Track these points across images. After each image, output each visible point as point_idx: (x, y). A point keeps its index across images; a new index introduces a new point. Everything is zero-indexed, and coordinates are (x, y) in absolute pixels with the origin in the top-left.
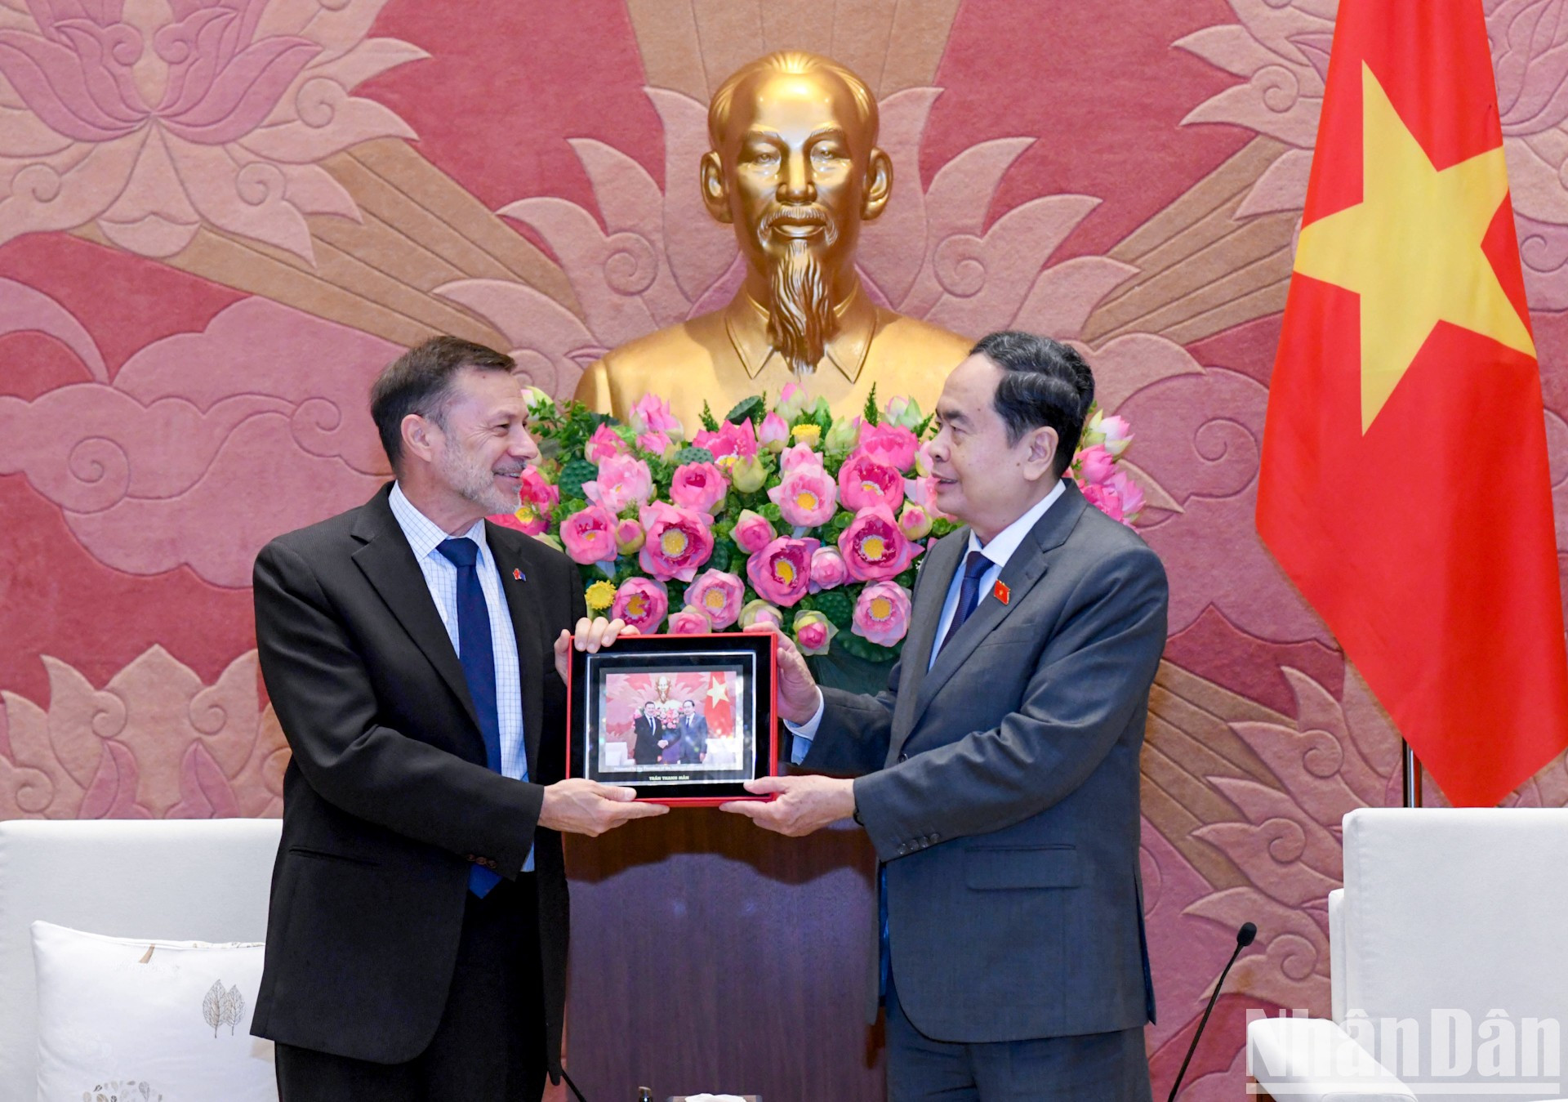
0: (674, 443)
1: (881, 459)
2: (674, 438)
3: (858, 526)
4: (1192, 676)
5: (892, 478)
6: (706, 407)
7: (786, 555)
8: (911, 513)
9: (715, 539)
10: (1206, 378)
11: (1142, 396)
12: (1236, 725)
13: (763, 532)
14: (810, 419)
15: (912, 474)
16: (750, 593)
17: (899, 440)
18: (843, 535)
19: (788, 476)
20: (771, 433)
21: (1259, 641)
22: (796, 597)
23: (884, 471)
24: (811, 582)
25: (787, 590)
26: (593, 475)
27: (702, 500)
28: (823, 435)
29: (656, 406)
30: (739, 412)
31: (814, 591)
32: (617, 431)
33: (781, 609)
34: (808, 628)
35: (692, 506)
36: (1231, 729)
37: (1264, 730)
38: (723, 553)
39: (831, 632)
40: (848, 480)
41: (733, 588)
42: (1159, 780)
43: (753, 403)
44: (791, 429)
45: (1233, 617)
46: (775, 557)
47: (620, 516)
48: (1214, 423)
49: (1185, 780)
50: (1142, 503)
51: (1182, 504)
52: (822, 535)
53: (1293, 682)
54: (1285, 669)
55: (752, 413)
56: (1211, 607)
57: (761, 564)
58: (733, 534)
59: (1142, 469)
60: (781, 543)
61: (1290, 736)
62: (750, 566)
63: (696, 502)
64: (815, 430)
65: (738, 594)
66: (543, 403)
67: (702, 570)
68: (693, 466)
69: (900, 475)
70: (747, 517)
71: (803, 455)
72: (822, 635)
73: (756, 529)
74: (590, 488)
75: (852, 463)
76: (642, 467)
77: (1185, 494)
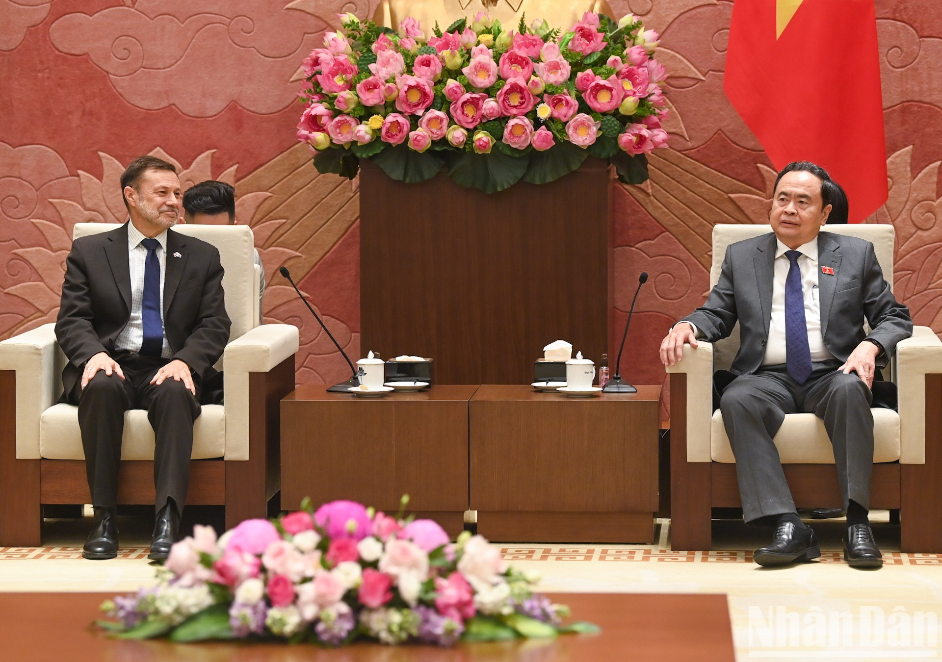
0: (417, 43)
1: (522, 53)
2: (418, 41)
3: (507, 87)
4: (708, 169)
5: (527, 63)
6: (437, 24)
7: (470, 102)
8: (533, 81)
9: (435, 94)
10: (719, 7)
11: (683, 17)
12: (732, 196)
13: (458, 90)
14: (489, 31)
15: (538, 60)
16: (451, 121)
17: (534, 43)
18: (499, 92)
19: (473, 62)
20: (467, 38)
21: (745, 150)
22: (475, 124)
23: (523, 59)
24: (483, 116)
25: (470, 120)
26: (374, 60)
27: (429, 74)
28: (494, 39)
29: (412, 23)
30: (453, 27)
31: (484, 121)
32: (390, 37)
33: (467, 130)
34: (480, 139)
35: (422, 77)
36: (729, 197)
37: (747, 198)
38: (439, 101)
39: (492, 141)
40: (504, 64)
41: (442, 120)
42: (690, 225)
43: (460, 23)
44: (478, 37)
45: (732, 137)
46: (464, 103)
47: (387, 81)
48: (722, 31)
49: (704, 225)
50: (666, 76)
51: (704, 76)
52: (489, 92)
53: (764, 173)
54: (759, 165)
55: (459, 28)
56: (720, 132)
57: (457, 107)
58: (443, 91)
59: (683, 56)
60: (468, 96)
61: (761, 201)
62: (452, 107)
63: (426, 75)
64: (490, 37)
65: (445, 123)
66: (353, 22)
67: (427, 110)
68: (425, 56)
69: (530, 61)
70: (451, 83)
71: (482, 51)
72: (487, 143)
73: (455, 89)
74: (372, 67)
75: (507, 55)
76: (400, 57)
77: (706, 70)
